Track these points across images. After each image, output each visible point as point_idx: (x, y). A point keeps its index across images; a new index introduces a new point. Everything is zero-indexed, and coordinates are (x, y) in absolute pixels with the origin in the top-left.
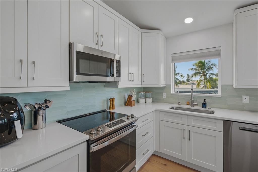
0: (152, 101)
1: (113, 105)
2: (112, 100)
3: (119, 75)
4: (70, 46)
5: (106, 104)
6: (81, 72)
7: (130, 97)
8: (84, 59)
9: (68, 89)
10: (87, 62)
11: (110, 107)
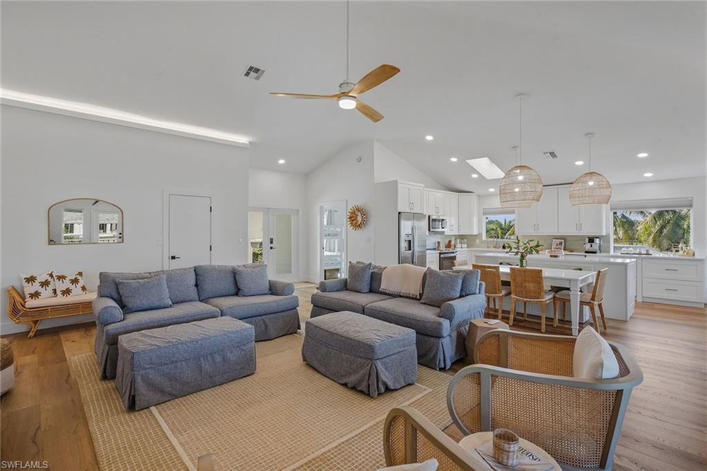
2: (439, 243)
3: (446, 227)
4: (429, 216)
5: (437, 245)
6: (433, 227)
8: (434, 221)
9: (429, 234)
11: (438, 247)
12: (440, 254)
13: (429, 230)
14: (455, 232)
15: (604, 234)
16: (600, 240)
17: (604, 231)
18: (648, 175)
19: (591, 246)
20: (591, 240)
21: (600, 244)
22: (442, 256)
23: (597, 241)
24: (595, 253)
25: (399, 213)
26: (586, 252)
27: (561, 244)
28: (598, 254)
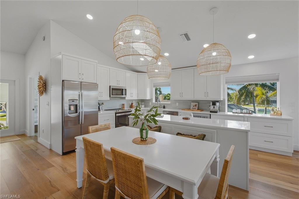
0: (145, 107)
1: (124, 107)
2: (123, 105)
3: (126, 94)
4: (110, 87)
5: (121, 106)
6: (113, 94)
7: (132, 104)
8: (114, 90)
9: (109, 99)
10: (115, 91)
11: (123, 108)
12: (116, 113)
13: (110, 96)
14: (135, 97)
15: (222, 100)
16: (219, 104)
17: (222, 98)
18: (251, 57)
19: (214, 108)
20: (214, 103)
21: (219, 106)
22: (117, 115)
23: (218, 104)
24: (216, 112)
25: (63, 81)
26: (211, 112)
27: (196, 106)
28: (218, 113)
